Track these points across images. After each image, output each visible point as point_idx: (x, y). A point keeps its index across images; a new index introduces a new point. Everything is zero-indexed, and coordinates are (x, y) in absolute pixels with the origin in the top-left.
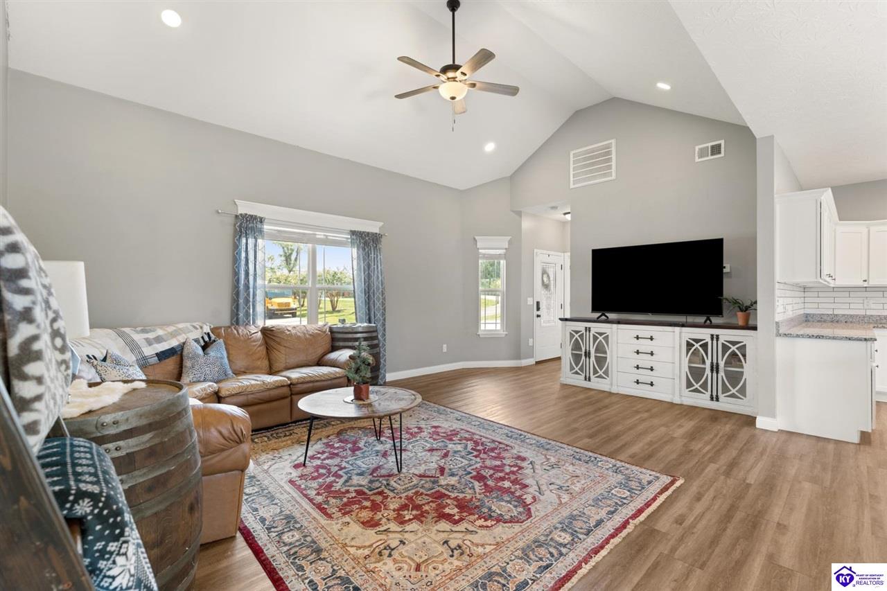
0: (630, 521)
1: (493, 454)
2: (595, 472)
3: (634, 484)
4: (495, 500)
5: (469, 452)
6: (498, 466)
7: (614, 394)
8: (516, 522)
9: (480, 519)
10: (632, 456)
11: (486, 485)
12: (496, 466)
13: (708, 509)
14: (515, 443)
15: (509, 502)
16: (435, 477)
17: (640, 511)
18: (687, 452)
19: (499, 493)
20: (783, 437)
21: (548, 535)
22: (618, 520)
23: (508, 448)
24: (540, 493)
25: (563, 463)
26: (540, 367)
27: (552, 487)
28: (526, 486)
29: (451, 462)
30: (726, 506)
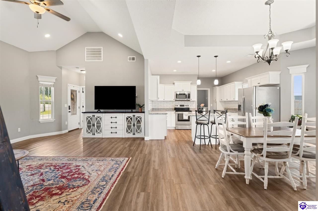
0: (121, 172)
1: (65, 168)
2: (106, 163)
3: (119, 163)
4: (74, 182)
5: (53, 170)
6: (70, 171)
7: (103, 138)
8: (85, 185)
9: (71, 189)
10: (116, 155)
11: (67, 179)
12: (68, 171)
13: (139, 163)
14: (73, 162)
15: (80, 180)
16: (40, 184)
17: (123, 169)
18: (130, 150)
19: (74, 179)
20: (151, 141)
21: (98, 185)
22: (117, 173)
23: (71, 164)
24: (90, 174)
25: (95, 163)
26: (71, 133)
27: (93, 171)
28: (84, 174)
29: (46, 176)
30: (142, 161)
